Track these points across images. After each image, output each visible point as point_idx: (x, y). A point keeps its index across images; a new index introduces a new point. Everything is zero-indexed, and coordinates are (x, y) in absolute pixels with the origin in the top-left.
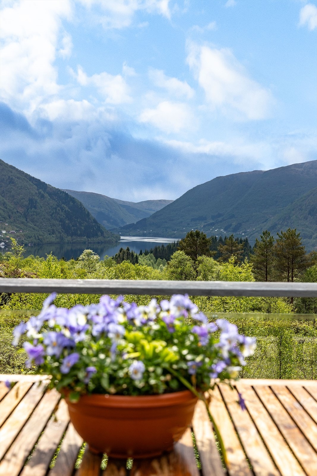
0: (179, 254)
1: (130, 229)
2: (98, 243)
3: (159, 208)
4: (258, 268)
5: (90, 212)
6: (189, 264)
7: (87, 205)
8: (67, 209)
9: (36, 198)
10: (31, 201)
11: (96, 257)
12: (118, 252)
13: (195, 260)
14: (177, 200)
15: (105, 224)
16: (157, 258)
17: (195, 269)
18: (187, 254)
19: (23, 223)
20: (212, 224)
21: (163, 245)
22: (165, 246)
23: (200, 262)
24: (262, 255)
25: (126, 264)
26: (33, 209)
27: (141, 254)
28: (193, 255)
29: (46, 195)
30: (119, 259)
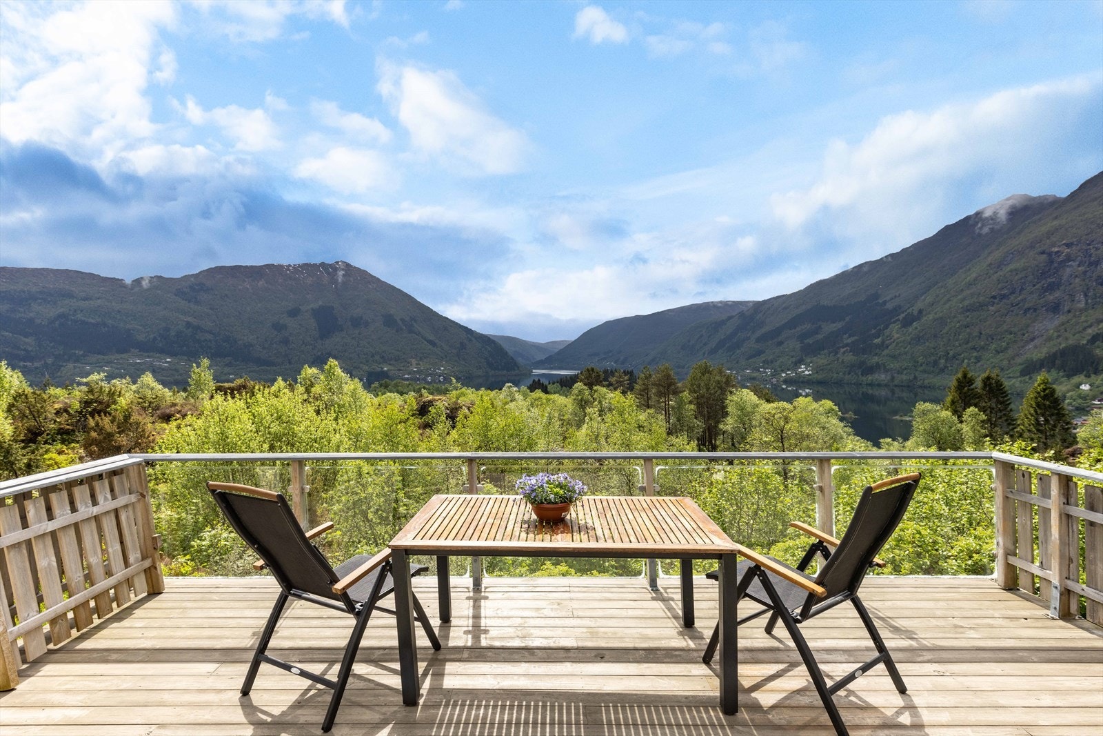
0: (579, 385)
1: (540, 364)
2: (515, 375)
3: (562, 347)
4: (641, 395)
5: (508, 351)
6: (587, 392)
7: (506, 346)
8: (490, 349)
9: (465, 341)
10: (461, 344)
11: (515, 389)
12: (531, 382)
13: (591, 389)
14: (576, 340)
15: (520, 360)
16: (562, 387)
17: (592, 396)
18: (585, 385)
19: (456, 361)
20: (605, 359)
21: (566, 376)
22: (568, 377)
23: (596, 391)
24: (644, 384)
25: (538, 393)
26: (464, 350)
27: (549, 384)
28: (590, 386)
29: (473, 339)
30: (532, 388)
